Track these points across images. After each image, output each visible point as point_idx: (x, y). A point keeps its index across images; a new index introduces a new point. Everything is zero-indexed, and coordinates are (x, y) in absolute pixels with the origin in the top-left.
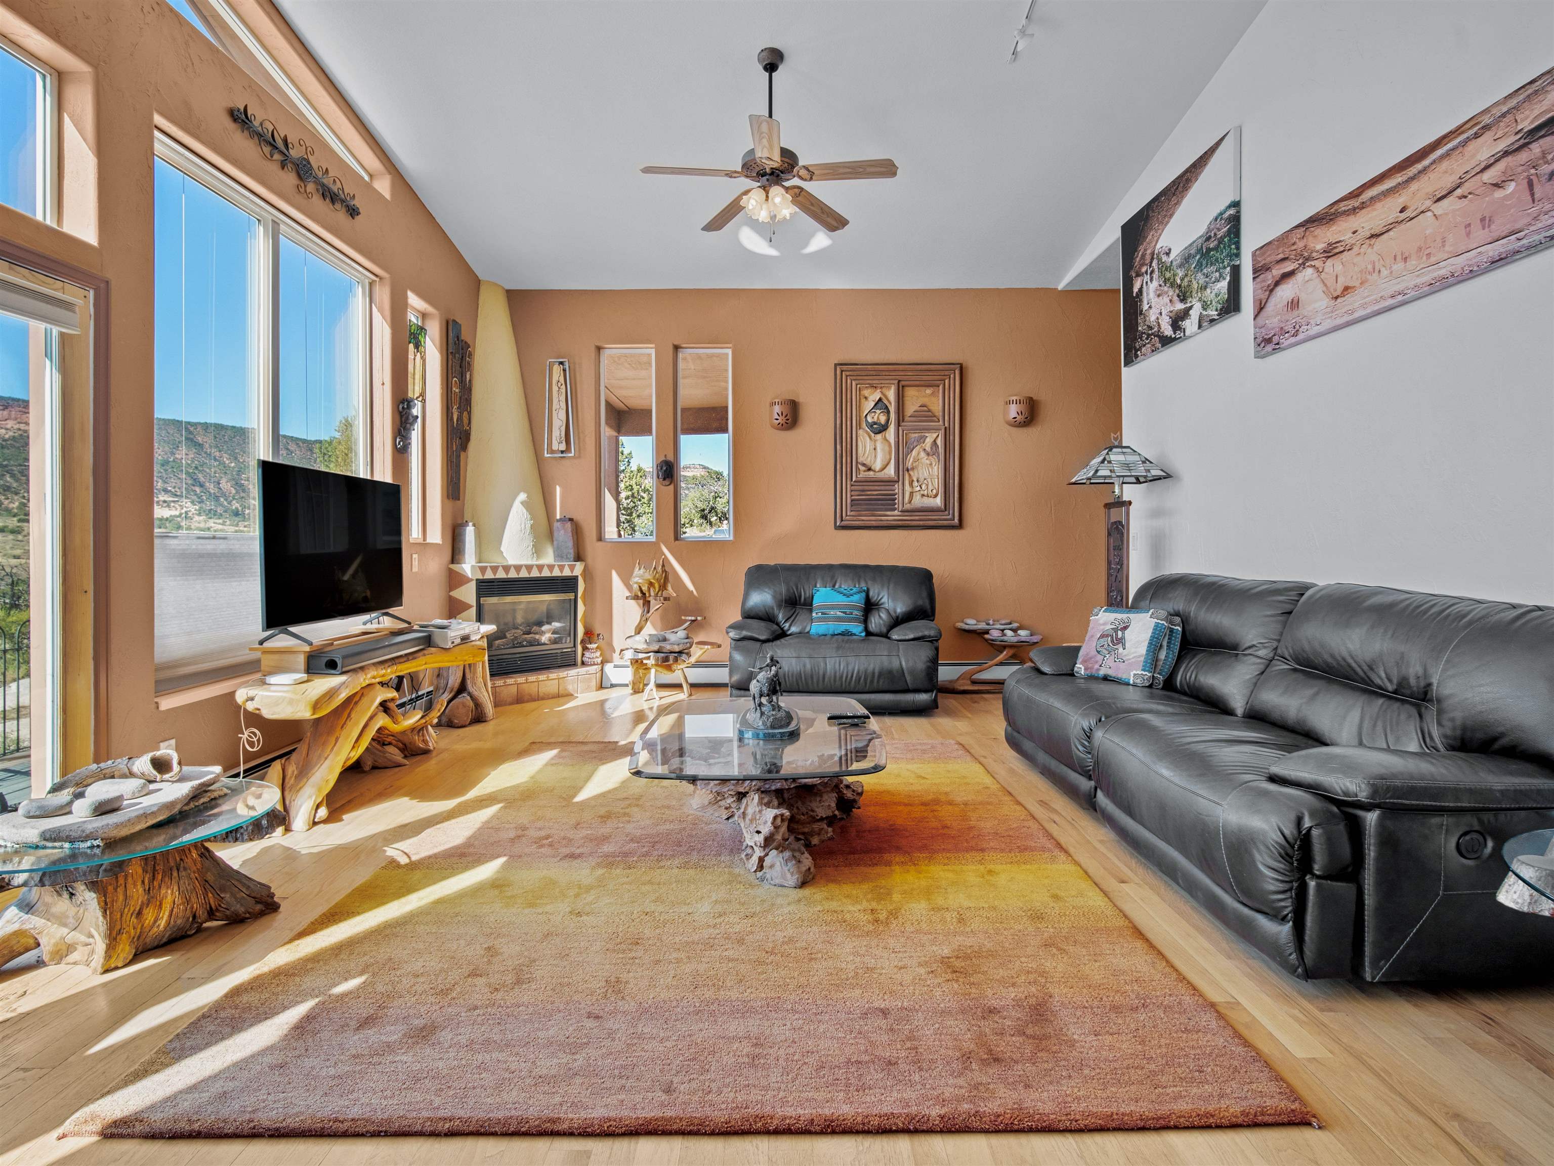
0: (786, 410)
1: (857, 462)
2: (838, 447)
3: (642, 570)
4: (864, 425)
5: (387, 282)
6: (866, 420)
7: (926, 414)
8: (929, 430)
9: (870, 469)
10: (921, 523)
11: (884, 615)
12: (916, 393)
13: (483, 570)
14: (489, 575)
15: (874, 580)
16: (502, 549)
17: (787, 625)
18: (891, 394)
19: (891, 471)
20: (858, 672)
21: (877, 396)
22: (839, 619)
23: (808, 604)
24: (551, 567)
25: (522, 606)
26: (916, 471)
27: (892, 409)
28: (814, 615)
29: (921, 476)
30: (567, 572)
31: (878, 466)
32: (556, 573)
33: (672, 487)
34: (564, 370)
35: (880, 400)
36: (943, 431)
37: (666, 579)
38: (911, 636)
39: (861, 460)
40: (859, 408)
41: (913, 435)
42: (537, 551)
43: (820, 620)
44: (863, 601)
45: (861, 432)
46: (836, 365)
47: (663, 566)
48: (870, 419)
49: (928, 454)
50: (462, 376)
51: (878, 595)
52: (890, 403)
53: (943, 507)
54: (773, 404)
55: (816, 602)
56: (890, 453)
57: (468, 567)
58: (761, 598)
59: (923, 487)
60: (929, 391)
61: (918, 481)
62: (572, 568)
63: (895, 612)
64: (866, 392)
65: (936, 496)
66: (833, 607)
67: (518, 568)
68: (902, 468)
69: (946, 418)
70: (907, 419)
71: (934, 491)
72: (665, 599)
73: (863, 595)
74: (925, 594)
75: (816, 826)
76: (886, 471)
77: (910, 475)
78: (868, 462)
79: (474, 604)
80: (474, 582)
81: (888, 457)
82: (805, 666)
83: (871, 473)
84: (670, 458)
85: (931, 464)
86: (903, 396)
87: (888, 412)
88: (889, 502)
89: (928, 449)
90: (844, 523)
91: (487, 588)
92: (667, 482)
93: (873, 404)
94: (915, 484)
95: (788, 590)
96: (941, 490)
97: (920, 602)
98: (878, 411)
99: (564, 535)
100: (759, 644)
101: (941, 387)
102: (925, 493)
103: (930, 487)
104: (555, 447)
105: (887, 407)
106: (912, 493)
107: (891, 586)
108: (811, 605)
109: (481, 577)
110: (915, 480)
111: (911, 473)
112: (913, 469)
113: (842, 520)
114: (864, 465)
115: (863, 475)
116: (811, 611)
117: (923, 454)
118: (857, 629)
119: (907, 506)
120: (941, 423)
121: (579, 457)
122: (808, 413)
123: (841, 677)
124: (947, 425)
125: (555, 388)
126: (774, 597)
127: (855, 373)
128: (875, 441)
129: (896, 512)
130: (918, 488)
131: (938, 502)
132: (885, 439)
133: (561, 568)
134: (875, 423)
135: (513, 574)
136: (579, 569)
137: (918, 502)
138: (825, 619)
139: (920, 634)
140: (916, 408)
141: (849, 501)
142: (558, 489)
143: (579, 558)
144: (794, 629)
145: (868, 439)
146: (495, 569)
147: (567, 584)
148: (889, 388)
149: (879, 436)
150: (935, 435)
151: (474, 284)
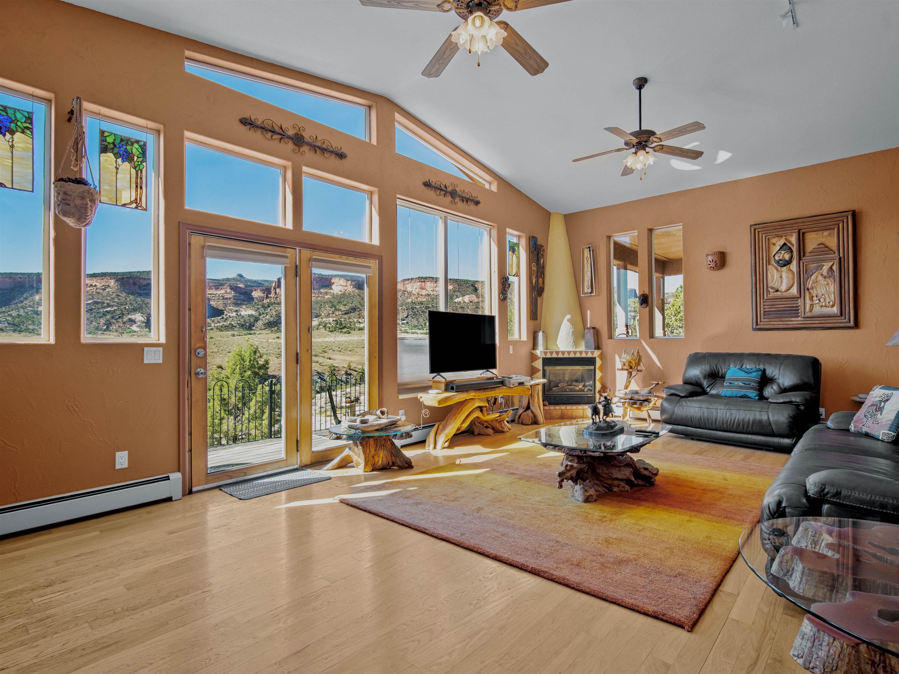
0: (715, 258)
1: (767, 287)
2: (754, 278)
3: (626, 355)
4: (773, 262)
5: (496, 228)
6: (775, 259)
7: (823, 249)
8: (825, 260)
9: (777, 291)
10: (820, 325)
11: (775, 387)
12: (816, 236)
13: (545, 353)
14: (549, 356)
15: (770, 364)
16: (557, 343)
17: (708, 389)
18: (793, 239)
19: (794, 291)
20: (738, 420)
21: (782, 242)
22: (741, 387)
23: (723, 377)
24: (581, 352)
25: (568, 371)
26: (815, 290)
27: (794, 249)
28: (725, 384)
29: (819, 292)
30: (590, 355)
31: (783, 288)
32: (584, 355)
33: (648, 308)
34: (590, 251)
35: (785, 244)
36: (837, 260)
37: (640, 360)
38: (782, 401)
39: (770, 285)
40: (769, 250)
41: (812, 265)
42: (576, 343)
43: (728, 387)
44: (759, 377)
45: (770, 267)
46: (751, 226)
47: (638, 352)
48: (777, 258)
49: (825, 277)
50: (538, 261)
51: (772, 373)
52: (793, 245)
53: (839, 314)
54: (707, 255)
55: (727, 377)
56: (793, 279)
57: (539, 352)
58: (696, 372)
59: (822, 300)
60: (826, 233)
61: (817, 296)
62: (592, 353)
63: (783, 385)
64: (774, 241)
65: (833, 306)
66: (737, 380)
67: (563, 353)
68: (802, 288)
69: (841, 250)
70: (807, 254)
71: (831, 303)
72: (638, 371)
73: (760, 373)
74: (812, 376)
75: (616, 482)
76: (791, 291)
77: (810, 293)
78: (775, 286)
79: (541, 369)
80: (541, 359)
81: (791, 282)
82: (703, 413)
83: (779, 293)
84: (647, 292)
85: (828, 284)
86: (803, 239)
87: (792, 251)
88: (794, 312)
89: (825, 273)
90: (758, 327)
91: (547, 362)
92: (644, 305)
93: (778, 248)
94: (815, 298)
95: (710, 369)
96: (838, 301)
97: (806, 380)
98: (783, 252)
99: (590, 335)
100: (678, 398)
101: (836, 230)
102: (824, 304)
103: (828, 300)
104: (586, 290)
105: (790, 249)
106: (812, 306)
107: (782, 367)
108: (724, 378)
109: (545, 357)
110: (814, 295)
111: (811, 291)
112: (812, 288)
113: (757, 325)
114: (772, 288)
115: (772, 294)
116: (724, 381)
117: (820, 278)
118: (753, 394)
119: (808, 314)
120: (837, 254)
121: (599, 295)
122: (732, 259)
124: (841, 255)
125: (585, 261)
126: (701, 372)
127: (764, 229)
128: (781, 272)
129: (799, 319)
130: (818, 301)
131: (835, 310)
132: (790, 270)
133: (587, 353)
134: (781, 260)
135: (560, 356)
136: (597, 353)
137: (817, 310)
138: (731, 385)
139: (788, 400)
140: (815, 246)
141: (762, 312)
142: (588, 312)
143: (598, 347)
144: (713, 392)
145: (775, 271)
146: (551, 353)
147: (591, 361)
148: (792, 236)
149: (784, 269)
150: (831, 264)
151: (547, 215)
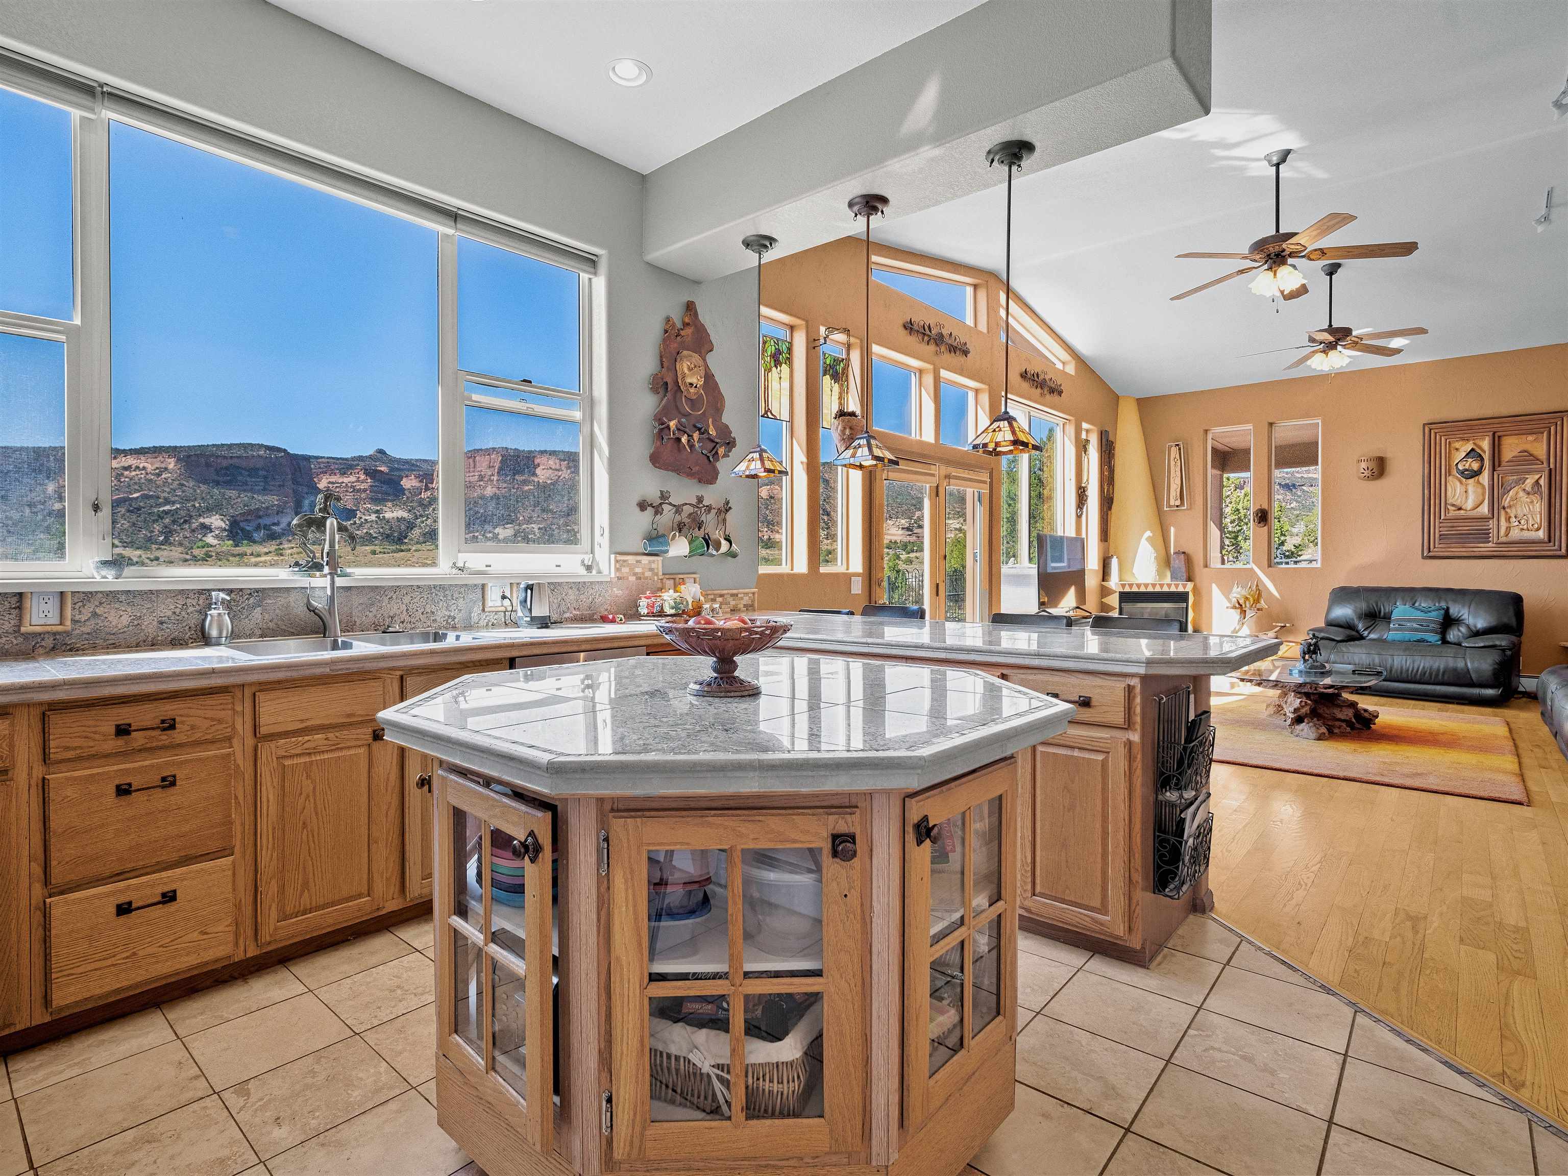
0: (1372, 465)
1: (1446, 504)
2: (1426, 492)
3: (1240, 589)
4: (1454, 472)
5: (1073, 422)
6: (1457, 468)
7: (1527, 459)
8: (1529, 472)
9: (1460, 509)
10: (1519, 553)
11: (1463, 629)
12: (1517, 441)
13: (1123, 586)
14: (1127, 589)
15: (1455, 601)
16: (1136, 572)
17: (1366, 633)
18: (1486, 444)
19: (1484, 509)
20: (1424, 668)
21: (1469, 446)
22: (1416, 630)
23: (1387, 618)
24: (1169, 585)
25: (1148, 610)
26: (1514, 510)
27: (1487, 457)
28: (1391, 626)
29: (1519, 512)
30: (1181, 589)
31: (1470, 504)
32: (1173, 589)
33: (1266, 528)
34: (1180, 449)
35: (1473, 450)
36: (1547, 472)
37: (1260, 595)
38: (1482, 645)
39: (1450, 501)
40: (1449, 458)
41: (1511, 478)
42: (1160, 574)
43: (1396, 630)
44: (1441, 617)
45: (1450, 478)
46: (1424, 425)
47: (1257, 586)
48: (1460, 467)
49: (1528, 494)
50: (1110, 462)
51: (1459, 613)
52: (1485, 452)
53: (1546, 539)
54: (1360, 461)
55: (1394, 617)
56: (1484, 494)
57: (1114, 582)
58: (1344, 612)
59: (1522, 522)
60: (1530, 438)
61: (1516, 517)
62: (1185, 587)
63: (1475, 627)
64: (1457, 445)
65: (1538, 529)
66: (1409, 620)
67: (1146, 585)
68: (1495, 506)
69: (1552, 460)
70: (1503, 464)
71: (1536, 526)
72: (1258, 610)
73: (1442, 612)
74: (1511, 612)
75: (1337, 723)
76: (1479, 509)
77: (1506, 512)
78: (1458, 503)
79: (1118, 607)
80: (1117, 594)
81: (1481, 498)
82: (1373, 660)
83: (1462, 512)
84: (1265, 506)
85: (1532, 502)
86: (1499, 445)
87: (1482, 459)
88: (1484, 536)
89: (1528, 488)
90: (1431, 554)
91: (1126, 597)
92: (1262, 525)
93: (1464, 454)
94: (1513, 519)
95: (1368, 606)
96: (1545, 524)
97: (1505, 620)
98: (1470, 460)
99: (1178, 563)
100: (1334, 643)
101: (1545, 434)
102: (1525, 527)
103: (1531, 522)
104: (1172, 503)
105: (1480, 456)
106: (1508, 529)
107: (1472, 606)
108: (1390, 618)
109: (1122, 591)
110: (1513, 516)
111: (1508, 510)
112: (1510, 507)
113: (1430, 551)
114: (1453, 505)
115: (1453, 513)
116: (1389, 623)
117: (1521, 494)
118: (1434, 638)
119: (1501, 540)
120: (1545, 465)
121: (1191, 509)
122: (1394, 467)
123: (1408, 670)
124: (1552, 466)
125: (1172, 463)
126: (1355, 611)
127: (1445, 430)
128: (1466, 485)
129: (1490, 544)
130: (1517, 523)
131: (1541, 534)
132: (1478, 482)
133: (1177, 586)
134: (1467, 470)
135: (1143, 589)
136: (1189, 587)
137: (1515, 534)
138: (1401, 627)
139: (1491, 643)
140: (1515, 453)
141: (1437, 536)
142: (1173, 529)
143: (1189, 579)
144: (1372, 636)
145: (1458, 484)
146: (1131, 585)
147: (1182, 597)
148: (1484, 439)
149: (1471, 481)
150: (1537, 477)
151: (1114, 399)
